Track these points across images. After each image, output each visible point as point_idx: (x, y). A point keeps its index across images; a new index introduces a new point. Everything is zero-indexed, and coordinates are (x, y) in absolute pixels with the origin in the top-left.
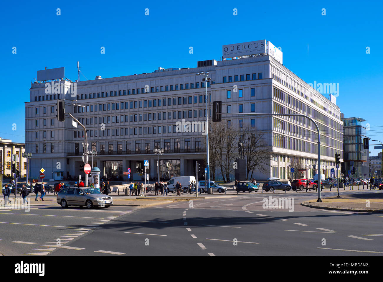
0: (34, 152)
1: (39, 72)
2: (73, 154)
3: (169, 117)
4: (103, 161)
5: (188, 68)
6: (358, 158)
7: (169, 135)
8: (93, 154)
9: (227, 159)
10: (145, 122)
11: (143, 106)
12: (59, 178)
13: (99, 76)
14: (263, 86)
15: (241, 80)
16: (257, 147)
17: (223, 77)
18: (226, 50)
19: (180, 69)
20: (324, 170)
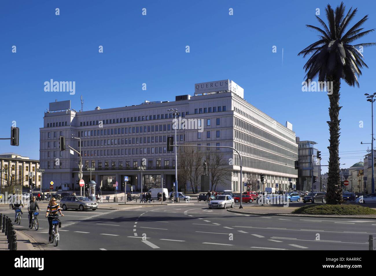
0: (47, 168)
1: (51, 104)
2: (77, 170)
3: (152, 141)
4: (101, 175)
5: (168, 102)
6: (310, 174)
7: (153, 155)
8: (92, 170)
9: (196, 175)
10: (134, 145)
11: (132, 132)
12: (66, 188)
13: (98, 107)
14: (226, 117)
15: (209, 112)
16: (220, 165)
17: (195, 109)
18: (197, 87)
19: (161, 102)
20: (280, 184)
